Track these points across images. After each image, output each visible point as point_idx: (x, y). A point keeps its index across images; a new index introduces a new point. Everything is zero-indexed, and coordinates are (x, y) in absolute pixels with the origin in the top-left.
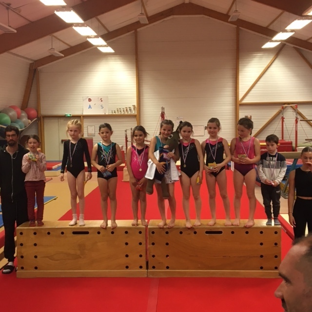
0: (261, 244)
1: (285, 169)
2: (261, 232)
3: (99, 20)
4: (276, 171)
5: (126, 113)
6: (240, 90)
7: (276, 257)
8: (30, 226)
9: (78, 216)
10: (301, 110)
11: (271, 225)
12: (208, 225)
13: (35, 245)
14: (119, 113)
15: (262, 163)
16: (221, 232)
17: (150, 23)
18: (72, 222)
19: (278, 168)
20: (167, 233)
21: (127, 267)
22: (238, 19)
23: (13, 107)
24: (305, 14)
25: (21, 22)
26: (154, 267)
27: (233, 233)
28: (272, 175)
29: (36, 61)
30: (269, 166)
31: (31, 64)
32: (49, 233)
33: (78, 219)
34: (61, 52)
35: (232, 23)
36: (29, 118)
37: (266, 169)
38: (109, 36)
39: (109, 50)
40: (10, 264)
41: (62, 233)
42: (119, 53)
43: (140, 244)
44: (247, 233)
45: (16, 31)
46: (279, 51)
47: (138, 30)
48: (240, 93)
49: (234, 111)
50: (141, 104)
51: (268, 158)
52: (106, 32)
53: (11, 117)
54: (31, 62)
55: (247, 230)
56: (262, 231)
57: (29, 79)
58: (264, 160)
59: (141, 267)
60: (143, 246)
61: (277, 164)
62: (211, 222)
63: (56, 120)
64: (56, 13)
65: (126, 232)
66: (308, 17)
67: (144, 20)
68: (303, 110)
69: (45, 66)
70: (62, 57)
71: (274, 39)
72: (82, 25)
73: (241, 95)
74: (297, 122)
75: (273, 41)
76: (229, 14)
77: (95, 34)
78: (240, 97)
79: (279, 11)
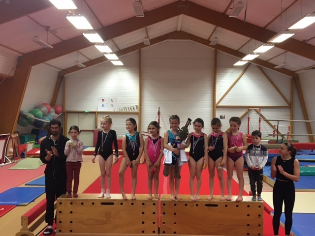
0: (248, 215)
1: (267, 157)
2: (248, 206)
3: (113, 41)
4: (260, 159)
5: (130, 111)
6: (217, 96)
7: (259, 225)
8: (68, 197)
9: (106, 190)
12: (207, 199)
13: (71, 212)
14: (125, 111)
15: (249, 152)
16: (217, 205)
17: (151, 45)
18: (100, 195)
19: (262, 156)
20: (175, 205)
21: (143, 232)
22: (217, 44)
23: (45, 104)
24: (269, 42)
26: (164, 232)
27: (226, 206)
28: (257, 161)
29: (63, 70)
30: (254, 155)
31: (59, 72)
33: (105, 193)
34: (83, 64)
35: (212, 46)
37: (253, 157)
38: (120, 53)
39: (120, 63)
40: (50, 227)
41: (93, 204)
42: (127, 66)
43: (154, 213)
44: (237, 206)
45: (52, 47)
46: (246, 68)
47: (142, 49)
48: (217, 98)
50: (142, 104)
51: (254, 148)
52: (118, 50)
53: (43, 112)
54: (60, 70)
55: (238, 204)
57: (57, 83)
58: (251, 150)
59: (154, 232)
60: (156, 215)
61: (261, 153)
62: (209, 197)
63: (77, 115)
64: (84, 34)
65: (143, 204)
66: (270, 44)
67: (147, 42)
68: (264, 113)
69: (70, 74)
70: (84, 68)
71: (244, 59)
72: (102, 44)
73: (217, 100)
74: (260, 121)
75: (242, 61)
76: (210, 40)
77: (111, 51)
78: (217, 101)
79: (248, 39)
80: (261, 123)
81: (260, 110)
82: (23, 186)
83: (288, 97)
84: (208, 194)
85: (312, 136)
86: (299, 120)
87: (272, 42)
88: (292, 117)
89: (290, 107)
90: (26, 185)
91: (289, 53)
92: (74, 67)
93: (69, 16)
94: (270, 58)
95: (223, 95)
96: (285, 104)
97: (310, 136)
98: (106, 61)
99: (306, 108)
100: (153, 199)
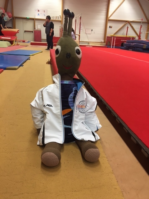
5: (56, 19)
14: (53, 19)
36: (9, 17)
49: (105, 23)
96: (146, 21)
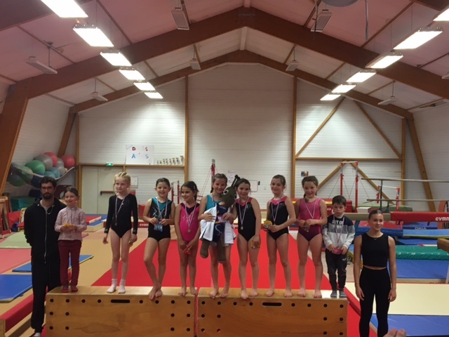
0: (325, 319)
2: (325, 306)
3: (146, 63)
4: (343, 237)
5: (173, 164)
6: (296, 144)
7: (341, 334)
8: (62, 292)
10: (362, 167)
11: (336, 297)
12: (265, 295)
13: (67, 314)
14: (166, 164)
15: (328, 227)
16: (280, 304)
17: (202, 70)
18: (111, 289)
19: (346, 233)
20: (219, 303)
22: (296, 69)
23: (49, 154)
24: (368, 67)
25: (63, 63)
27: (293, 305)
29: (76, 105)
31: (71, 108)
32: (84, 301)
33: (118, 285)
34: (104, 96)
35: (289, 72)
36: (66, 166)
38: (158, 81)
39: (158, 96)
40: (37, 335)
41: (99, 301)
42: (168, 99)
43: (188, 315)
44: (309, 305)
45: (56, 72)
46: (339, 104)
47: (189, 76)
48: (296, 146)
49: (290, 166)
50: (190, 155)
52: (154, 77)
53: (45, 165)
54: (71, 106)
55: (310, 302)
56: (326, 304)
57: (67, 123)
58: (330, 224)
60: (192, 318)
62: (268, 292)
63: (95, 170)
64: (102, 54)
65: (173, 302)
66: (370, 70)
67: (196, 66)
68: (364, 168)
69: (86, 110)
70: (105, 102)
71: (334, 91)
72: (129, 69)
73: (297, 149)
74: (357, 180)
75: (332, 94)
76: (287, 64)
77: (143, 78)
78: (297, 151)
79: (339, 62)
80: (359, 182)
81: (357, 164)
82: (10, 272)
83: (398, 146)
84: (267, 287)
85: (433, 202)
86: (414, 180)
87: (372, 67)
88: (404, 175)
89: (401, 159)
90: (13, 271)
91: (398, 84)
92: (92, 100)
93: (77, 27)
94: (372, 90)
95: (305, 142)
96: (394, 156)
97: (429, 202)
98: (138, 93)
99: (423, 161)
100: (187, 295)
